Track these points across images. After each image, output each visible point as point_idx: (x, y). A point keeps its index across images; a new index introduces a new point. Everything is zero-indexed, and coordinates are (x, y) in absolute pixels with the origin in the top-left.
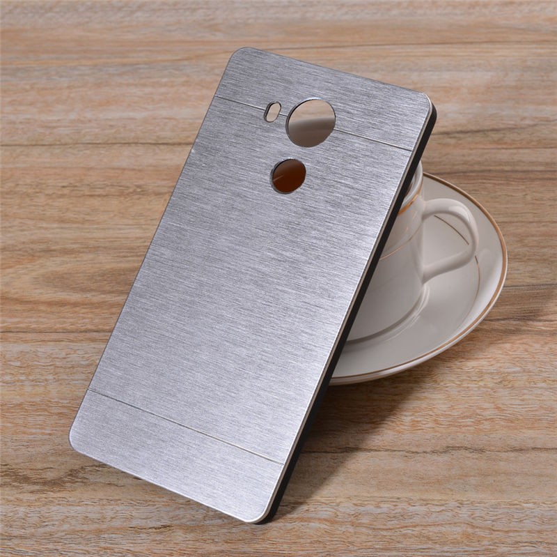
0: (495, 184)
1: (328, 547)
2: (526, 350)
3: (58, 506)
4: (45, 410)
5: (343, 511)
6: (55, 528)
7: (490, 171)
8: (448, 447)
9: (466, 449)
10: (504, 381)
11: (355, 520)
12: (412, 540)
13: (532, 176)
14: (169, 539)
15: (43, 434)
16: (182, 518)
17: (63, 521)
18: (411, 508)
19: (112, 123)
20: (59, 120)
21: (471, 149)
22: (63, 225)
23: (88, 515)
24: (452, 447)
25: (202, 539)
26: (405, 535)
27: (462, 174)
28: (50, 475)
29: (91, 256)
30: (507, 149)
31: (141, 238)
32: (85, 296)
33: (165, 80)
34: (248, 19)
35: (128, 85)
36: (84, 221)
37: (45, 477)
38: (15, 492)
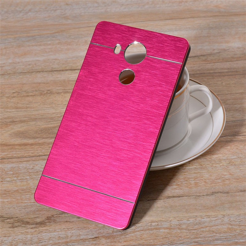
0: (208, 79)
1: (170, 239)
2: (237, 149)
3: (45, 233)
4: (29, 192)
5: (173, 223)
6: (46, 243)
7: (204, 73)
8: (213, 192)
9: (221, 192)
10: (231, 163)
11: (179, 227)
12: (206, 233)
13: (223, 74)
14: (99, 243)
15: (31, 202)
16: (103, 233)
17: (49, 239)
18: (203, 220)
19: (29, 63)
20: (4, 63)
21: (194, 65)
22: (18, 110)
23: (60, 236)
24: (215, 192)
25: (114, 241)
26: (203, 231)
27: (192, 75)
28: (38, 220)
29: (34, 123)
30: (209, 63)
31: (55, 113)
32: (35, 140)
33: (49, 42)
34: (81, 13)
35: (33, 46)
36: (27, 108)
37: (36, 221)
38: (24, 229)
